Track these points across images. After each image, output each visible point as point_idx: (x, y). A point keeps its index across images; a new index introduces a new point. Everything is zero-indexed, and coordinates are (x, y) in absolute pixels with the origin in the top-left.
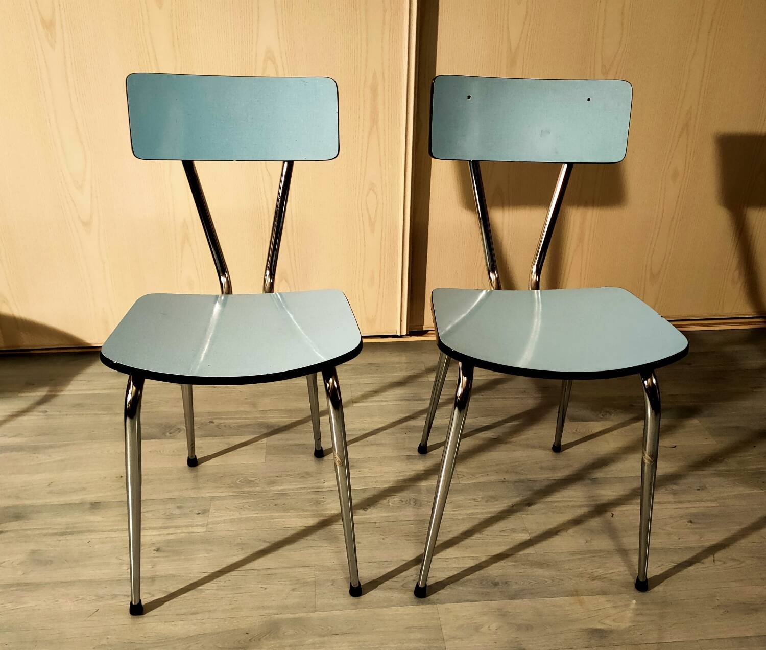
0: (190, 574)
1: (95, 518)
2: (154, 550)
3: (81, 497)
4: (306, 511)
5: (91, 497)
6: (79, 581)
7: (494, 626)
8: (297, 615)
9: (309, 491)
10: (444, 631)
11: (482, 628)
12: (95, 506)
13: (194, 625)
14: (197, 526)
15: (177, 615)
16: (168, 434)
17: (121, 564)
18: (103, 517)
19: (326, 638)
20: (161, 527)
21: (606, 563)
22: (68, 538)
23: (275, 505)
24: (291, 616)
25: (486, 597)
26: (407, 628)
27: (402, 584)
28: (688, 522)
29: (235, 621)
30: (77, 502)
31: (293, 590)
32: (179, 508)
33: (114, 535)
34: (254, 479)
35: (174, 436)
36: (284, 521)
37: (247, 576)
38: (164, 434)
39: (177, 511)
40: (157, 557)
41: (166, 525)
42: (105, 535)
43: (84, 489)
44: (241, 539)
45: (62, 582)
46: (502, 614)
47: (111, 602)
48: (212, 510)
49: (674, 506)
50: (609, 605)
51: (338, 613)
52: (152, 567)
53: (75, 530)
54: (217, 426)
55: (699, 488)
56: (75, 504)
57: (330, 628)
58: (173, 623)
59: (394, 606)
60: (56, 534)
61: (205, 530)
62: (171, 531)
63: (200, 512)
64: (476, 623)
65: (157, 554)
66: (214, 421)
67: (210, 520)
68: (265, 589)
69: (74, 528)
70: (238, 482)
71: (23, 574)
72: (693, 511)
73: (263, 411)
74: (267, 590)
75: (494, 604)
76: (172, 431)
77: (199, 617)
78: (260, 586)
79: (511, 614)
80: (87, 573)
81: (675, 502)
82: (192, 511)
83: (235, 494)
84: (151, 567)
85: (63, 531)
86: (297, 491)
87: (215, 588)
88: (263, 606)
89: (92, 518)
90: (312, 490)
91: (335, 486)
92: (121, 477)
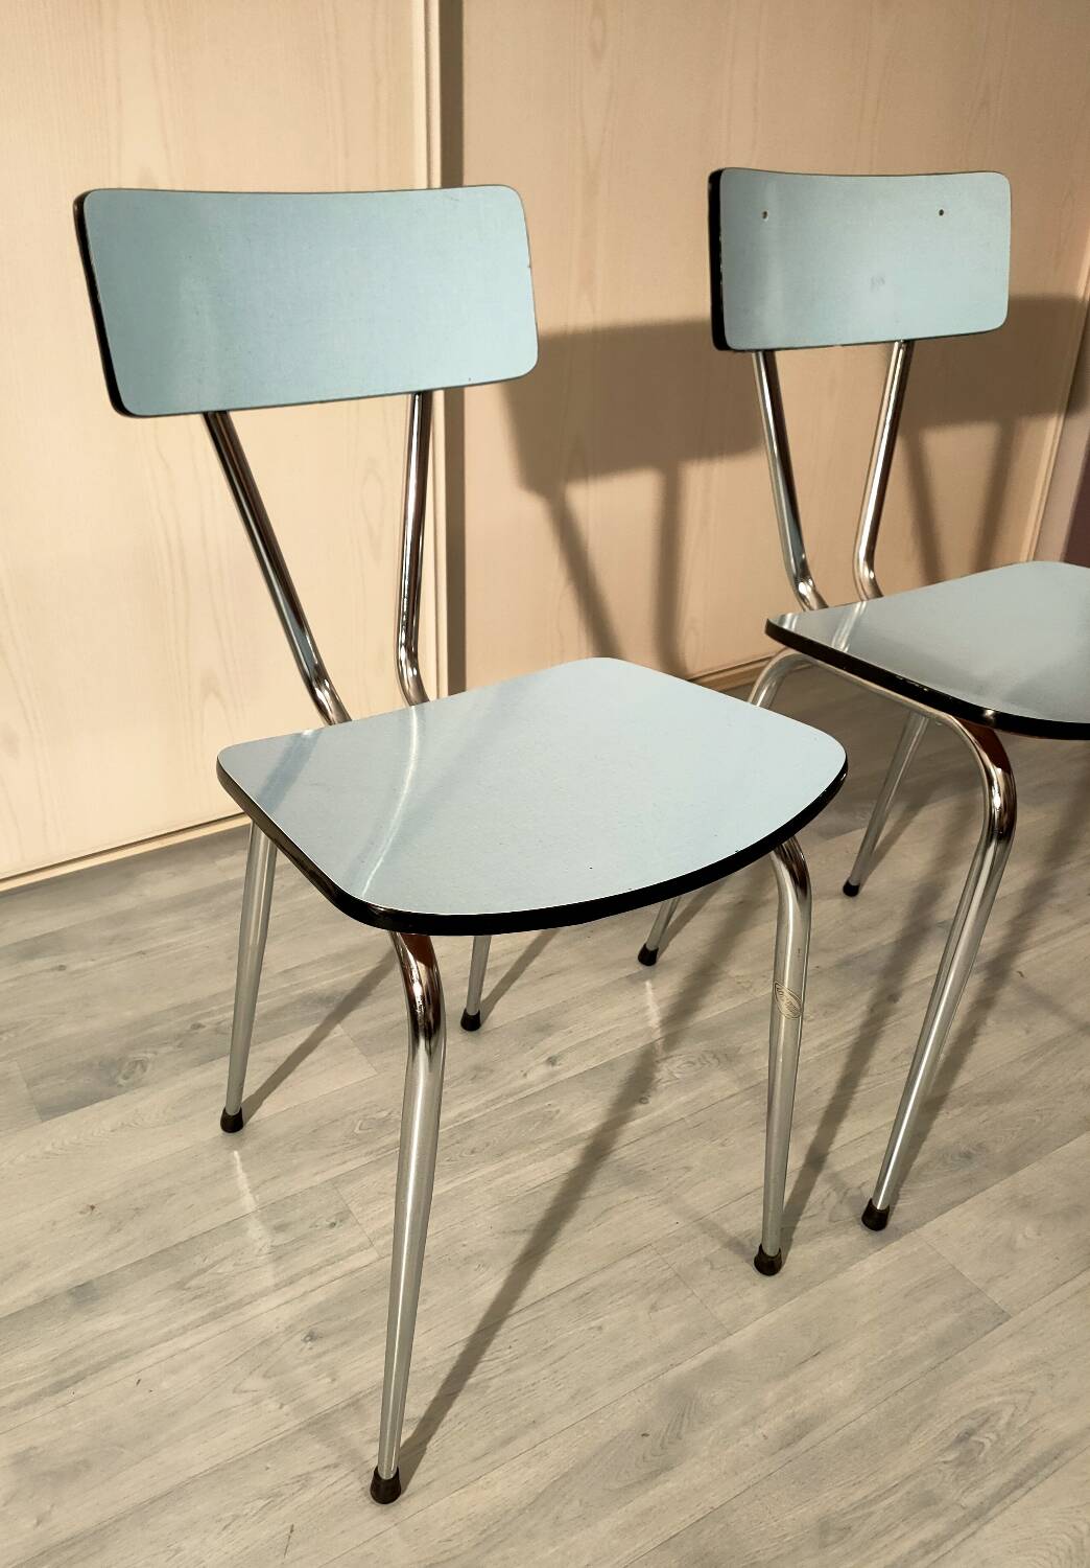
0: (425, 1359)
1: (108, 1322)
2: (305, 1341)
3: (32, 1286)
4: (541, 1141)
5: (59, 1278)
6: (194, 1479)
7: (1029, 1230)
8: (706, 1356)
9: (511, 1100)
10: (966, 1273)
11: (1016, 1242)
12: (84, 1294)
13: (527, 1464)
14: (351, 1252)
15: (476, 1459)
16: (122, 1081)
17: (256, 1402)
18: (126, 1313)
19: (792, 1379)
20: (276, 1285)
22: (79, 1392)
23: (473, 1152)
24: (695, 1363)
25: (973, 1186)
26: (906, 1295)
27: (826, 1217)
29: (601, 1421)
30: (31, 1301)
31: (653, 1308)
32: (282, 1228)
33: (184, 1342)
34: (384, 1114)
35: (140, 1080)
36: (517, 1178)
37: (542, 1317)
38: (112, 1082)
39: (281, 1239)
40: (324, 1353)
41: (286, 1276)
42: (165, 1349)
43: (23, 1266)
44: (464, 1246)
45: (153, 1501)
46: (1024, 1205)
47: (308, 1496)
48: (354, 1207)
51: (771, 1319)
52: (334, 1380)
53: (81, 1368)
54: (217, 1031)
56: (31, 1308)
57: (781, 1354)
58: (481, 1482)
59: (850, 1264)
60: (36, 1398)
61: (375, 1255)
62: (307, 1284)
63: (333, 1220)
64: (999, 1237)
65: (319, 1347)
66: (202, 1022)
67: (369, 1231)
68: (600, 1328)
69: (75, 1362)
70: (357, 1130)
71: (38, 1523)
73: (286, 972)
74: (607, 1329)
75: (997, 1192)
76: (124, 1072)
77: (522, 1443)
78: (585, 1327)
79: (1034, 1198)
80: (193, 1455)
82: (315, 1225)
83: (373, 1158)
84: (329, 1380)
85: (52, 1380)
86: (488, 1110)
87: (502, 1369)
88: (627, 1366)
89: (104, 1323)
90: (516, 1097)
91: (552, 1075)
92: (93, 1207)
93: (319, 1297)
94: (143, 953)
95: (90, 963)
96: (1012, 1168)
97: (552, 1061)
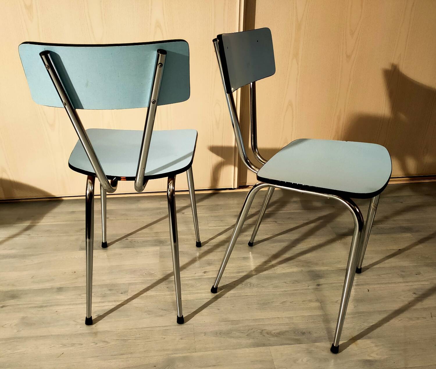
0: (118, 330)
1: (61, 297)
2: (96, 316)
3: (51, 285)
4: (186, 291)
5: (57, 285)
6: (52, 335)
7: (305, 360)
8: (184, 355)
9: (187, 279)
10: (275, 363)
11: (298, 361)
12: (60, 290)
13: (122, 361)
14: (121, 301)
15: (112, 355)
17: (76, 325)
18: (65, 296)
20: (99, 302)
21: (368, 319)
22: (44, 309)
24: (181, 355)
25: (298, 341)
26: (252, 362)
27: (246, 334)
28: (413, 294)
29: (147, 359)
30: (48, 287)
31: (181, 339)
32: (110, 290)
33: (71, 307)
34: (154, 272)
36: (173, 297)
37: (152, 330)
39: (109, 292)
41: (103, 301)
42: (67, 307)
43: (53, 280)
44: (148, 308)
45: (41, 336)
46: (309, 352)
47: (71, 348)
48: (129, 291)
49: (404, 284)
50: (373, 345)
51: (210, 353)
53: (48, 304)
54: (130, 242)
55: (416, 273)
56: (47, 289)
57: (205, 362)
58: (109, 361)
59: (243, 348)
60: (35, 307)
62: (106, 304)
63: (122, 292)
64: (294, 358)
68: (164, 338)
69: (48, 303)
70: (144, 274)
71: (17, 332)
72: (415, 287)
73: (157, 232)
75: (303, 346)
77: (125, 356)
78: (161, 337)
79: (314, 352)
80: (55, 330)
81: (404, 282)
82: (118, 292)
83: (143, 281)
85: (41, 305)
87: (134, 338)
88: (163, 349)
89: (58, 297)
90: (189, 278)
91: (202, 276)
92: (75, 272)
93: (106, 308)
94: (127, 219)
95: (115, 218)
96: (315, 341)
97: (205, 272)
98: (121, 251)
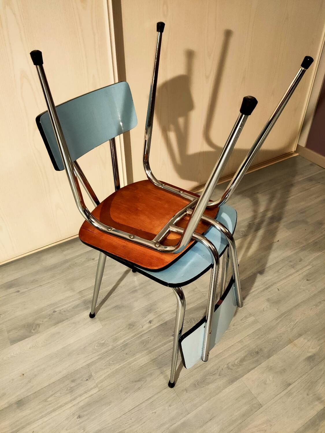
0: (109, 424)
2: (77, 418)
3: (6, 401)
4: (145, 350)
5: (13, 398)
7: (271, 377)
8: (182, 421)
10: (253, 393)
11: (267, 381)
12: (20, 403)
14: (92, 389)
16: (33, 331)
18: (31, 409)
19: (204, 427)
20: (71, 400)
21: (291, 318)
23: (126, 354)
24: (179, 423)
25: (258, 363)
26: (236, 400)
28: (307, 280)
30: (6, 406)
31: (170, 406)
32: (73, 381)
33: (45, 419)
34: (103, 341)
35: (38, 331)
36: (137, 363)
37: (140, 409)
38: (30, 332)
39: (73, 385)
40: (82, 422)
41: (73, 397)
42: (40, 421)
43: (4, 394)
44: (122, 386)
46: (270, 369)
48: (93, 374)
49: (296, 274)
50: (306, 341)
51: (200, 408)
52: (84, 431)
53: (18, 427)
54: (60, 313)
55: (300, 260)
56: (5, 408)
57: (202, 420)
59: (223, 390)
61: (98, 390)
62: (79, 399)
63: (87, 378)
64: (262, 380)
65: (81, 420)
66: (56, 310)
67: (96, 382)
68: (155, 413)
70: (96, 347)
72: (305, 273)
73: (80, 292)
74: (157, 413)
75: (264, 364)
76: (34, 328)
78: (151, 412)
79: (273, 367)
81: (296, 272)
82: (82, 380)
83: (99, 357)
84: (83, 431)
86: (132, 339)
87: (129, 426)
88: (161, 425)
89: (24, 413)
90: (140, 335)
91: (150, 327)
92: (23, 374)
93: (82, 404)
94: (41, 286)
95: (26, 290)
96: (269, 357)
97: (150, 322)
98: (56, 329)
